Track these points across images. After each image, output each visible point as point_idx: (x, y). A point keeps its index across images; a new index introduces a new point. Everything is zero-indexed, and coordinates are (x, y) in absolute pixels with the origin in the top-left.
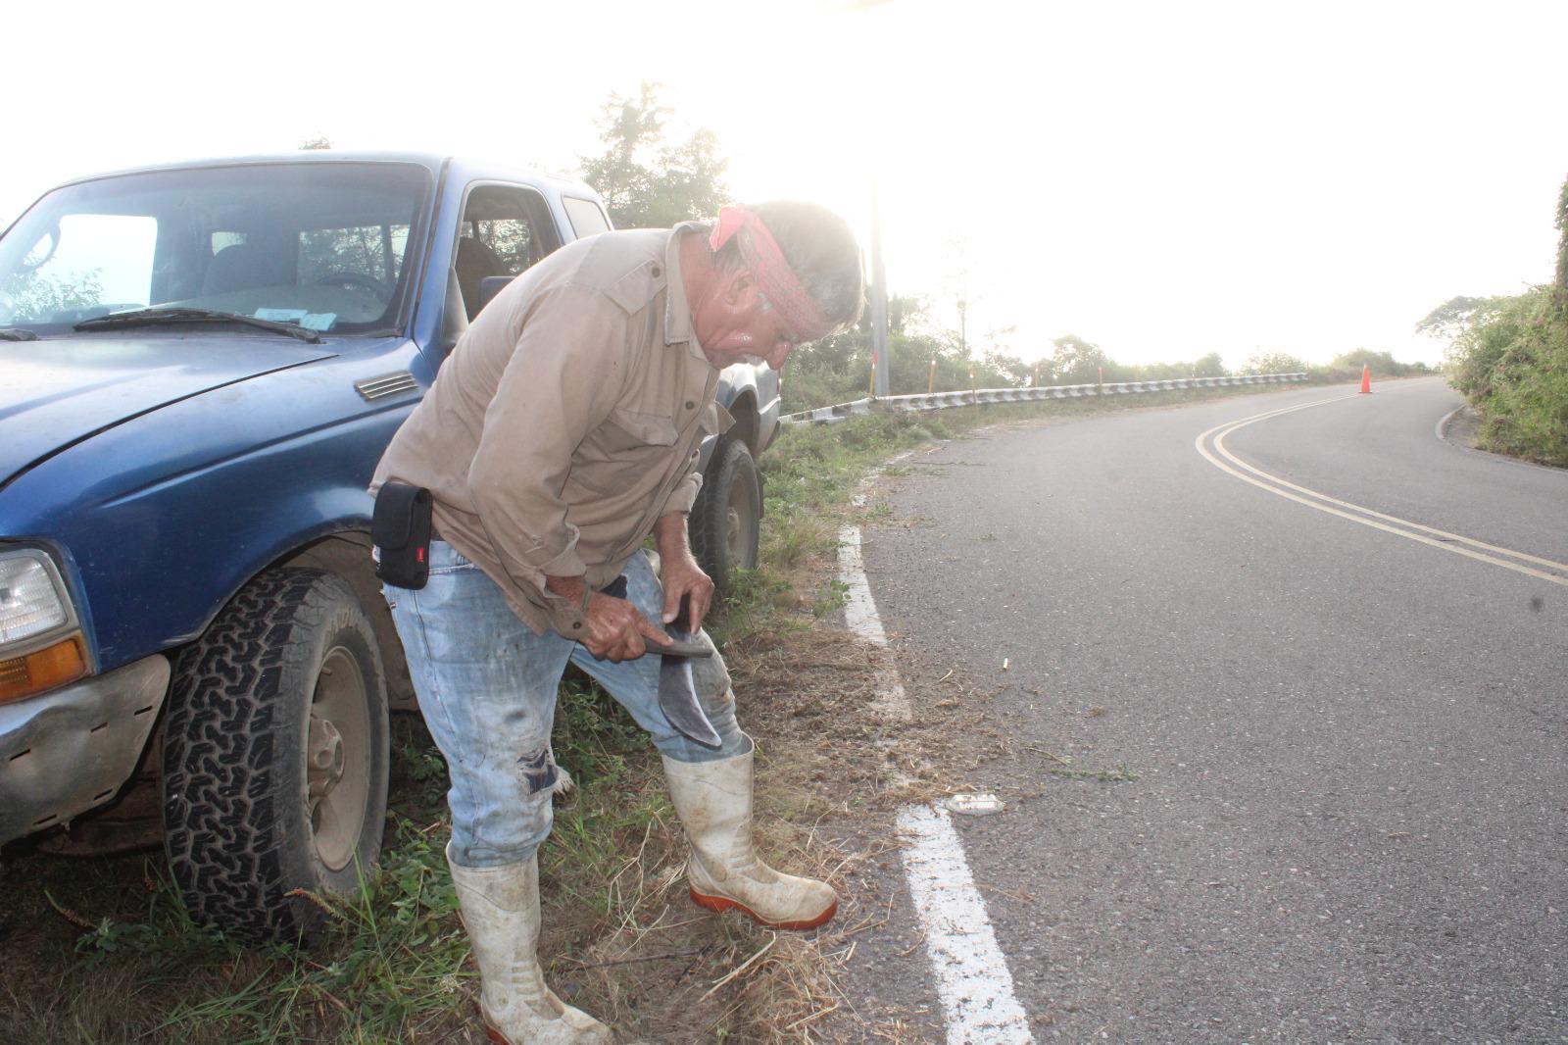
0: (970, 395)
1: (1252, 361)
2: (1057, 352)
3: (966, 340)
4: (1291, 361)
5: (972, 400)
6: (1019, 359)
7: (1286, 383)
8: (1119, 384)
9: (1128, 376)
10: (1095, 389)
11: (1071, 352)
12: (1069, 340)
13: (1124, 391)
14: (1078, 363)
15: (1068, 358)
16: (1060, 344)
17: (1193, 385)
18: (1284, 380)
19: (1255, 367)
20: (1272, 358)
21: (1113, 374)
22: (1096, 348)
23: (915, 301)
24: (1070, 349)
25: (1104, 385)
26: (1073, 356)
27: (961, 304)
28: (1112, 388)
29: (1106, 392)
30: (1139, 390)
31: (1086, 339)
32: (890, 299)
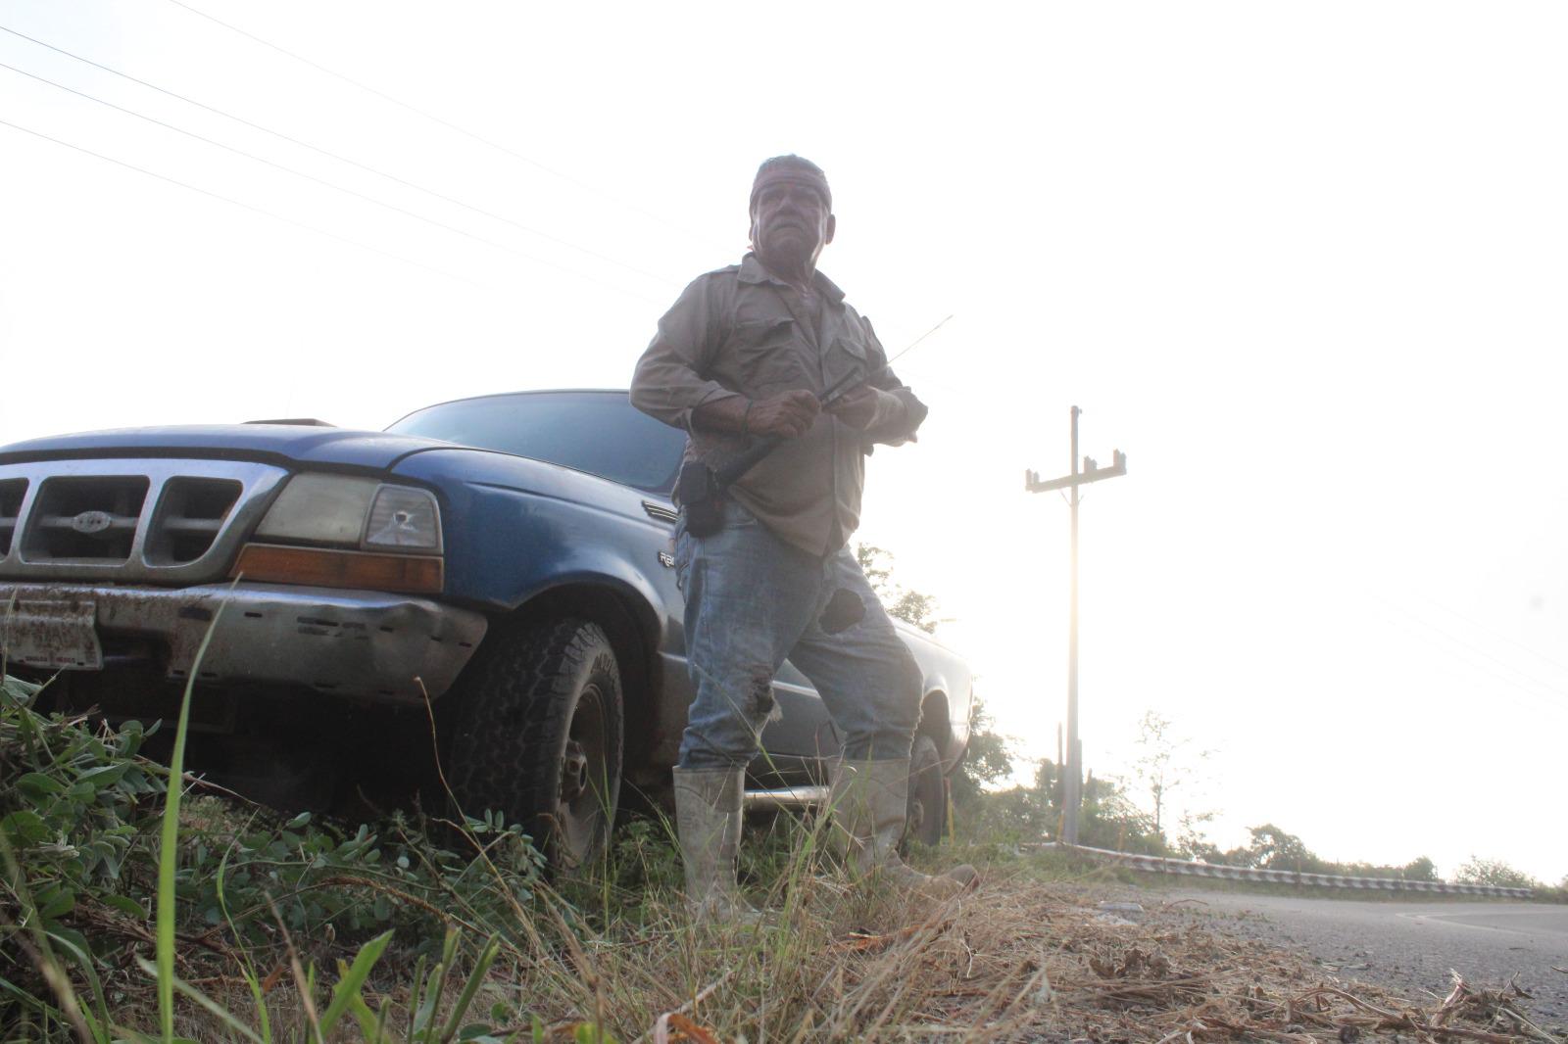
0: (1160, 861)
1: (1469, 872)
2: (1255, 842)
3: (1161, 825)
4: (1513, 877)
5: (1162, 867)
6: (1214, 846)
7: (1506, 897)
8: (1320, 876)
9: (1331, 870)
10: (1293, 877)
11: (1269, 843)
12: (1269, 830)
13: (1324, 883)
14: (1276, 856)
15: (1266, 849)
16: (1258, 833)
17: (1401, 887)
18: (1505, 894)
19: (1472, 879)
20: (1491, 869)
21: (1312, 865)
22: (1296, 841)
23: (1110, 785)
24: (1269, 840)
25: (1303, 874)
26: (1271, 848)
27: (1157, 789)
28: (1311, 878)
29: (1305, 882)
30: (1341, 885)
31: (1287, 831)
32: (1085, 781)
